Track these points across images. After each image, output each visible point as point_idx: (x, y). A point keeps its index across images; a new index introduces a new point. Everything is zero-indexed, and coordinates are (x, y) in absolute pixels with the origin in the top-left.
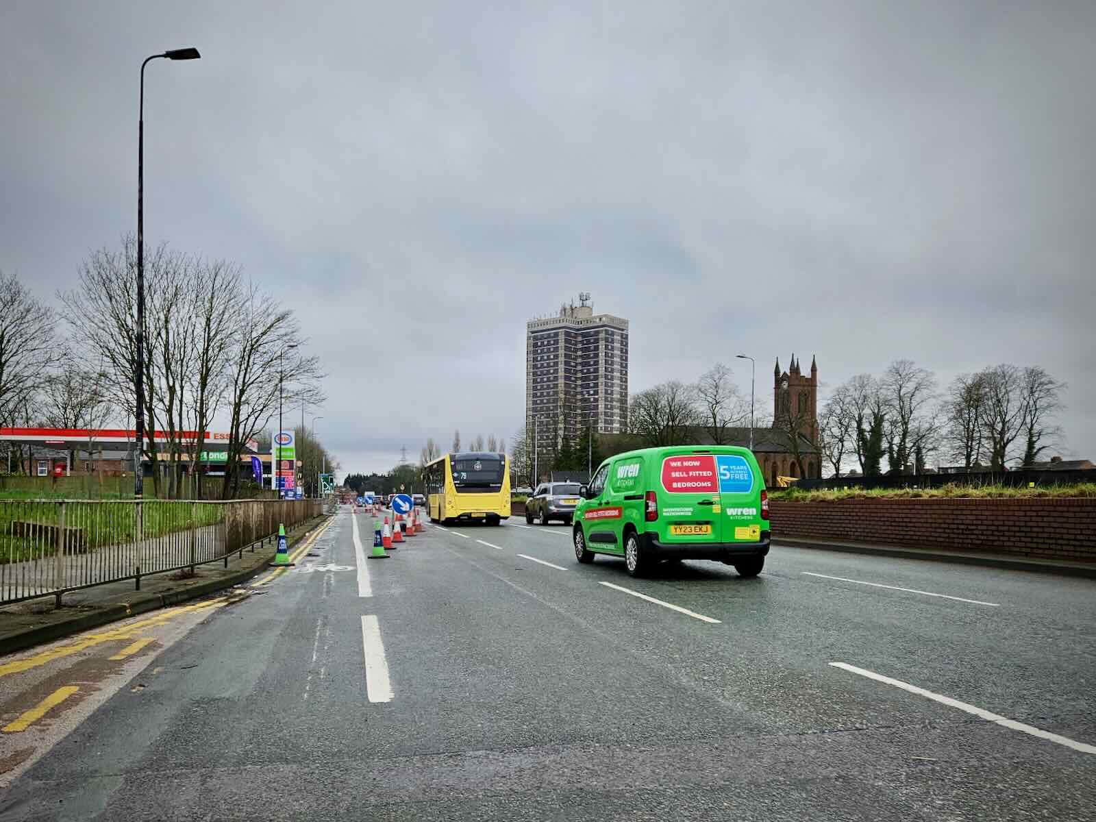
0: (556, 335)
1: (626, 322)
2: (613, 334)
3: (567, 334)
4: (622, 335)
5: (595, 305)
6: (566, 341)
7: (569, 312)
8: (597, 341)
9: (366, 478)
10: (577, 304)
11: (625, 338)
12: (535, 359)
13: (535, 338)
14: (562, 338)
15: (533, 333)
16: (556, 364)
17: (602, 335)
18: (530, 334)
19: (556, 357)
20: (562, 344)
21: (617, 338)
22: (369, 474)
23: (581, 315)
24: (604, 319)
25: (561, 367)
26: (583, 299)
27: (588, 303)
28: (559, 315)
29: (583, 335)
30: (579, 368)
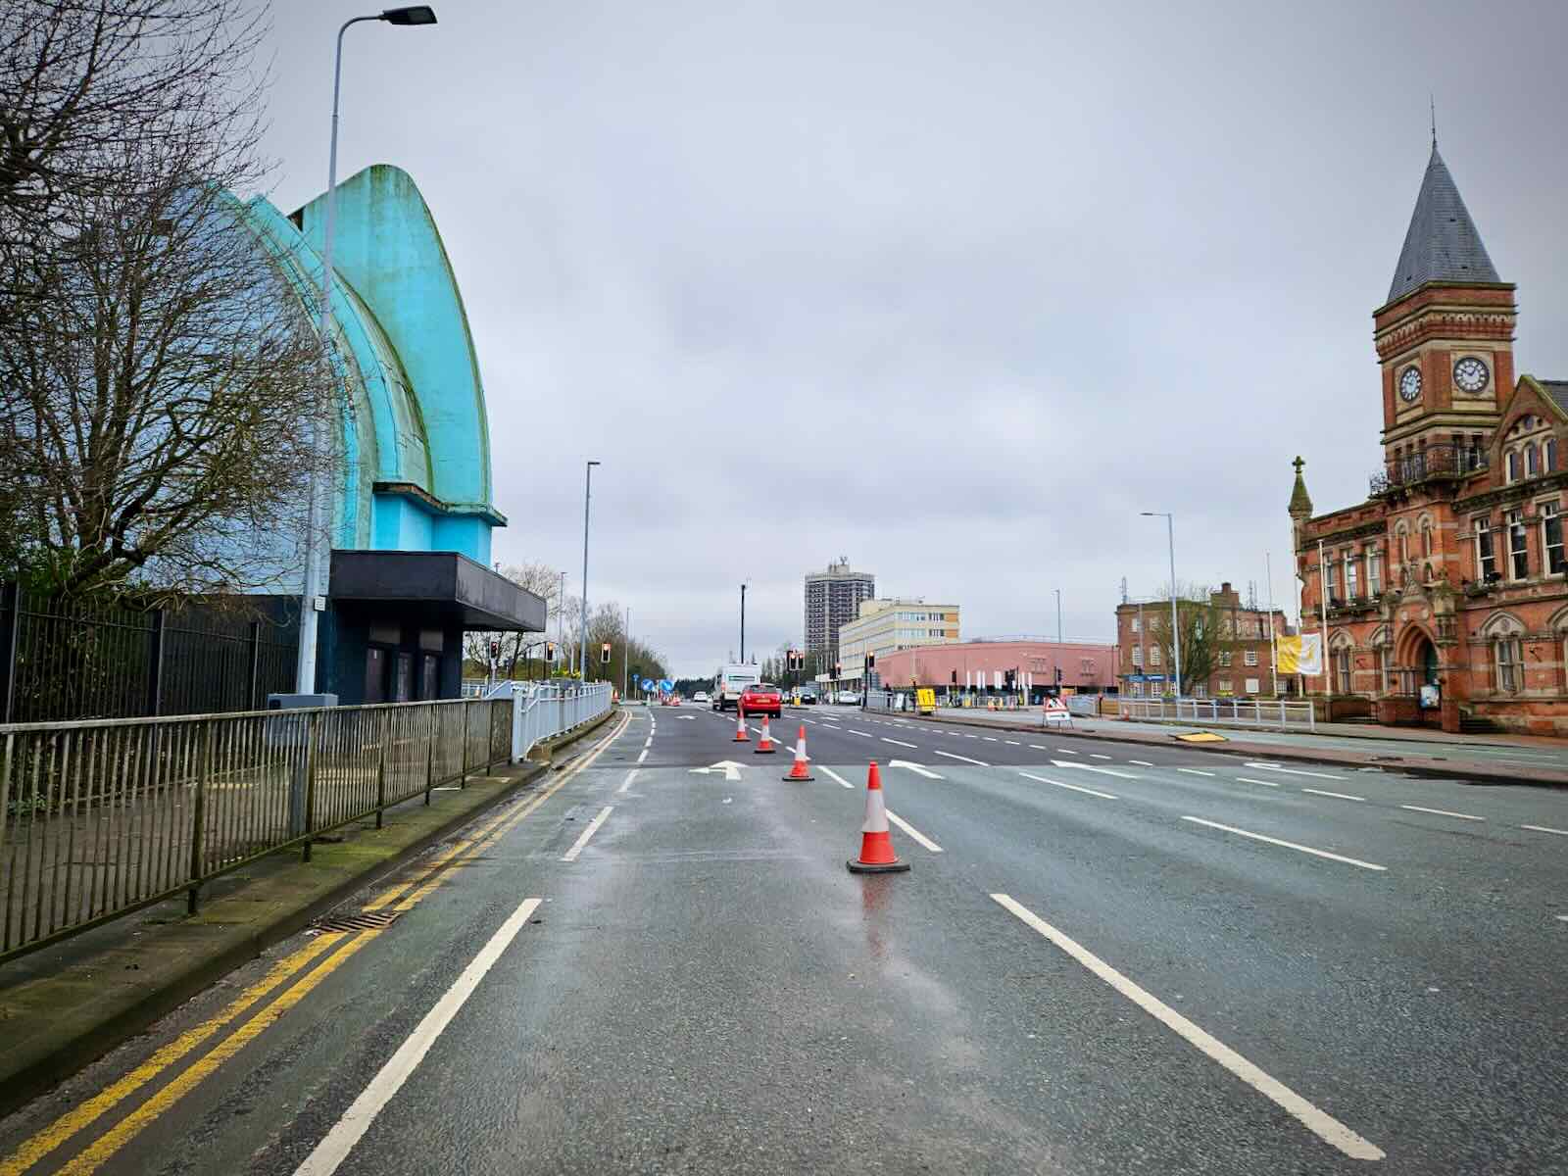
0: (824, 585)
1: (872, 576)
2: (862, 585)
3: (831, 585)
4: (869, 585)
5: (851, 564)
6: (830, 590)
7: (833, 569)
8: (851, 590)
9: (693, 682)
10: (839, 563)
11: (871, 587)
13: (810, 587)
14: (827, 588)
15: (809, 583)
16: (823, 605)
17: (854, 587)
18: (807, 584)
19: (824, 600)
20: (827, 592)
21: (864, 587)
22: (696, 678)
23: (842, 571)
24: (857, 575)
25: (827, 608)
26: (844, 560)
27: (847, 563)
28: (826, 571)
29: (843, 586)
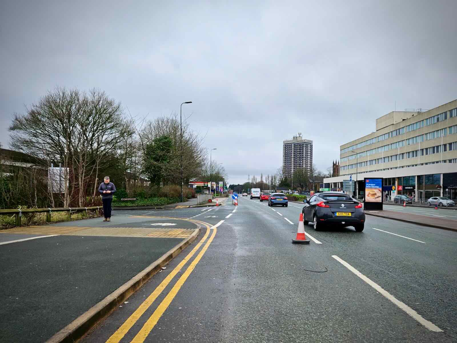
0: (291, 145)
1: (312, 141)
2: (308, 145)
3: (294, 145)
4: (311, 145)
5: (303, 136)
7: (295, 138)
8: (303, 147)
9: (236, 186)
10: (298, 136)
11: (311, 146)
12: (285, 152)
13: (285, 146)
14: (293, 146)
15: (285, 144)
16: (291, 154)
17: (305, 145)
18: (284, 145)
19: (291, 151)
20: (293, 148)
21: (309, 146)
22: (237, 184)
23: (299, 139)
24: (305, 141)
25: (293, 155)
26: (300, 134)
27: (301, 136)
28: (292, 139)
29: (299, 145)
30: (298, 155)
